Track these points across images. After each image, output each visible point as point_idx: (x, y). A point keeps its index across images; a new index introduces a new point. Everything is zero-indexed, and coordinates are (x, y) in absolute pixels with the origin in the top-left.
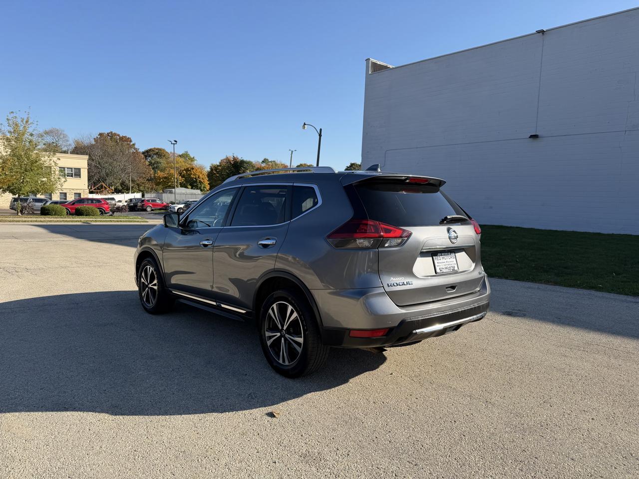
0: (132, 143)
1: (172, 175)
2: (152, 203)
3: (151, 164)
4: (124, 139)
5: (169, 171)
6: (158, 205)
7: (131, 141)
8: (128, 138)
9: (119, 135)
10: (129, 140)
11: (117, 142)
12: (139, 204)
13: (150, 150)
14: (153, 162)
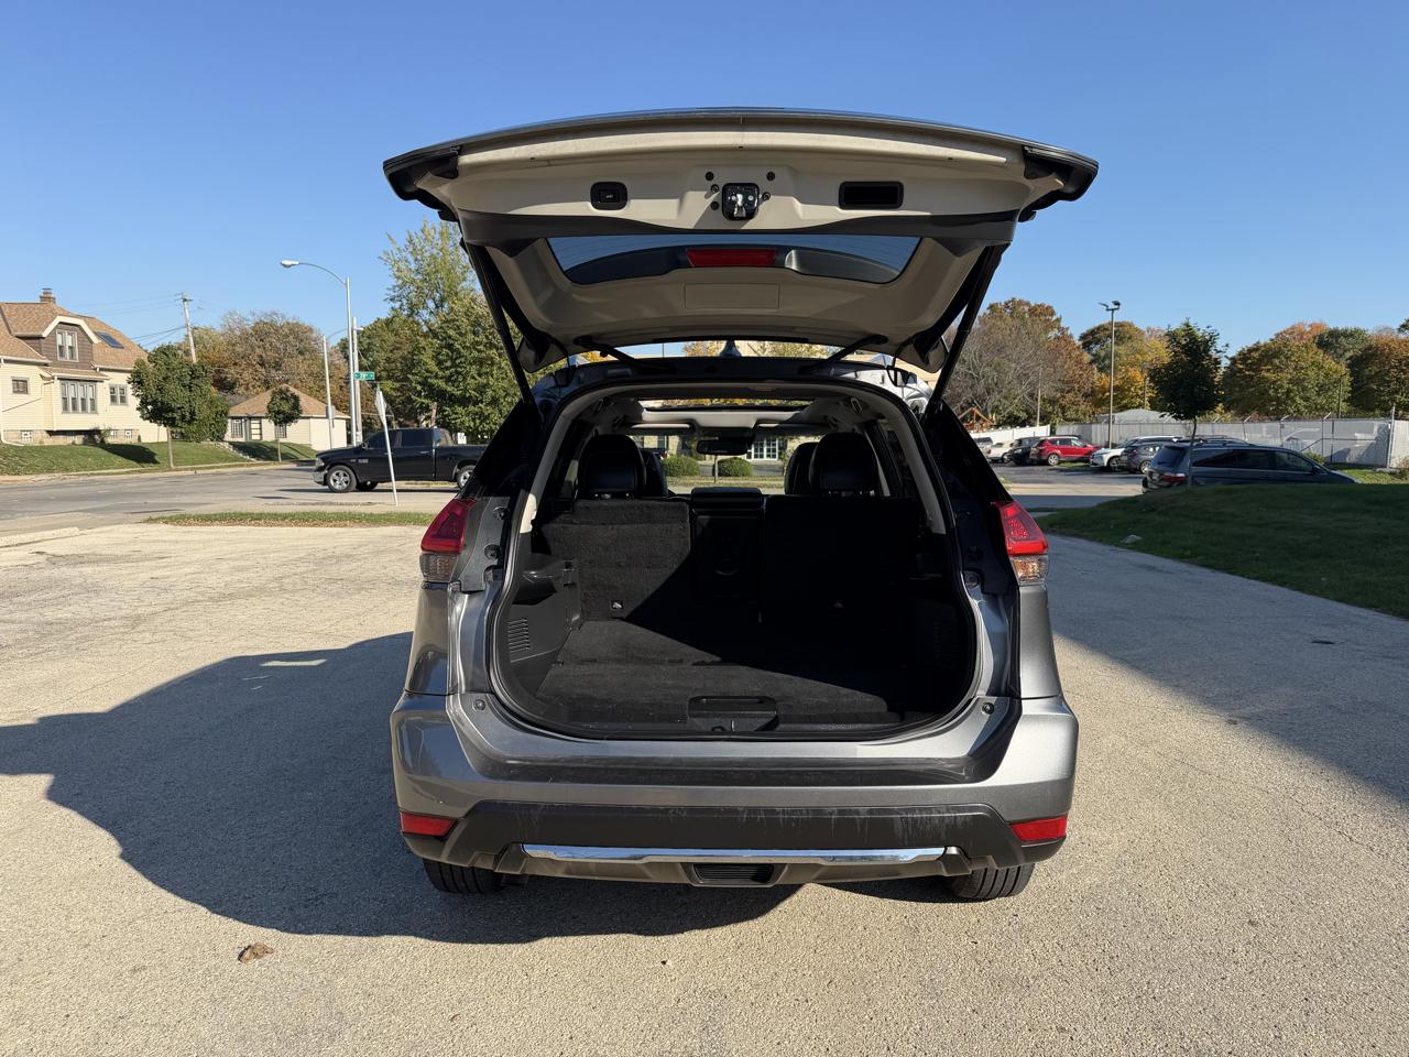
0: (1054, 318)
1: (1130, 381)
2: (1062, 447)
3: (1096, 359)
4: (1039, 310)
5: (1127, 371)
6: (1073, 451)
7: (1053, 314)
8: (1048, 308)
9: (1028, 304)
10: (1050, 311)
11: (1023, 318)
12: (1034, 450)
13: (1098, 328)
14: (1103, 354)
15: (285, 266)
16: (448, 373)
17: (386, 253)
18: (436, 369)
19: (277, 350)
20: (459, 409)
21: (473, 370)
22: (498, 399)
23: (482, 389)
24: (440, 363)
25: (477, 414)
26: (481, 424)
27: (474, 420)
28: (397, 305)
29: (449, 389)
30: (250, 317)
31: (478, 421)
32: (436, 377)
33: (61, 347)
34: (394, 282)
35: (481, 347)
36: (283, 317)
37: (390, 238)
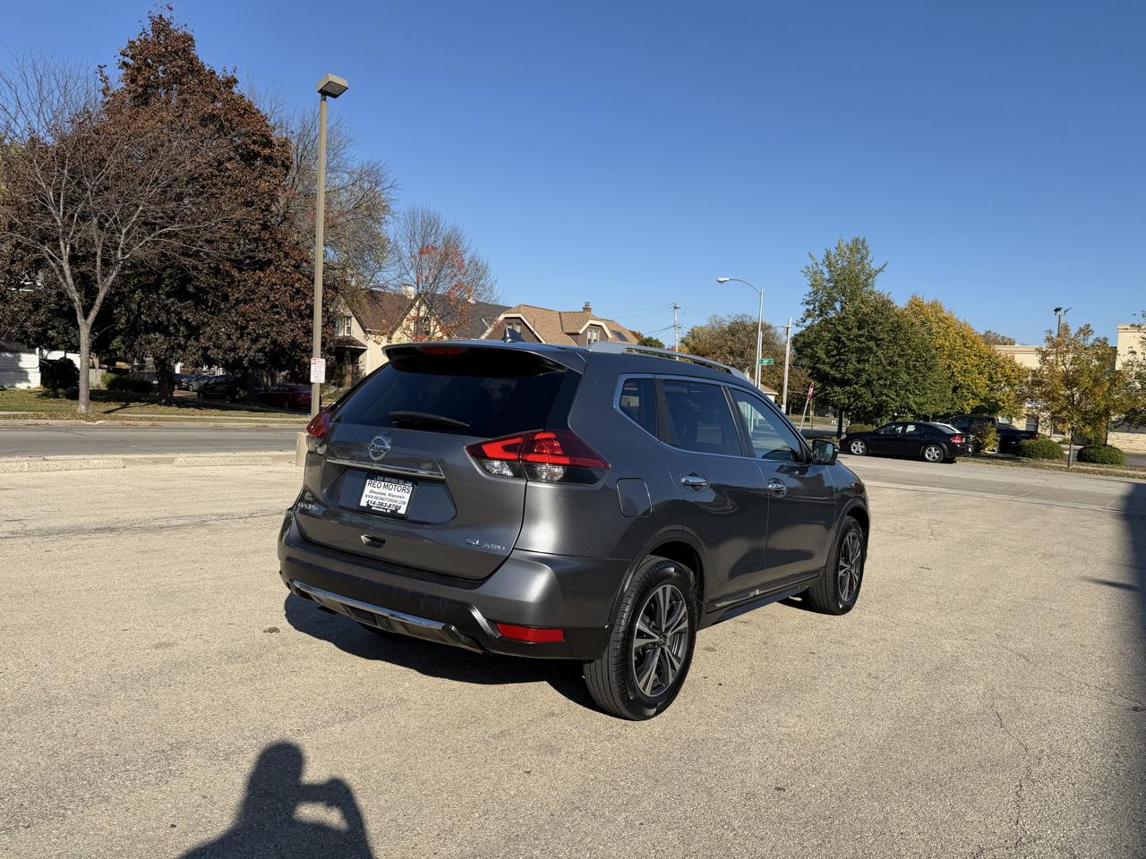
15: (720, 282)
16: (833, 360)
17: (807, 267)
18: (824, 356)
19: (743, 343)
20: (837, 389)
21: (854, 357)
22: (871, 382)
23: (858, 373)
24: (828, 353)
25: (851, 393)
26: (854, 401)
27: (849, 398)
28: (812, 307)
29: (832, 372)
30: (728, 319)
31: (852, 399)
32: (824, 363)
33: (589, 340)
34: (811, 289)
35: (863, 339)
36: (750, 318)
37: (811, 256)
